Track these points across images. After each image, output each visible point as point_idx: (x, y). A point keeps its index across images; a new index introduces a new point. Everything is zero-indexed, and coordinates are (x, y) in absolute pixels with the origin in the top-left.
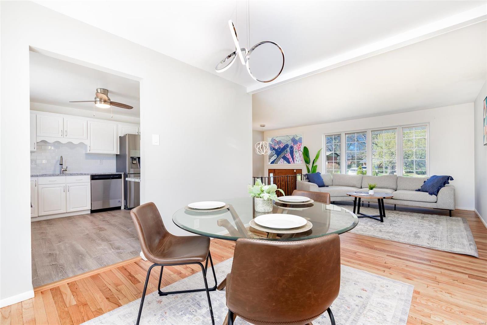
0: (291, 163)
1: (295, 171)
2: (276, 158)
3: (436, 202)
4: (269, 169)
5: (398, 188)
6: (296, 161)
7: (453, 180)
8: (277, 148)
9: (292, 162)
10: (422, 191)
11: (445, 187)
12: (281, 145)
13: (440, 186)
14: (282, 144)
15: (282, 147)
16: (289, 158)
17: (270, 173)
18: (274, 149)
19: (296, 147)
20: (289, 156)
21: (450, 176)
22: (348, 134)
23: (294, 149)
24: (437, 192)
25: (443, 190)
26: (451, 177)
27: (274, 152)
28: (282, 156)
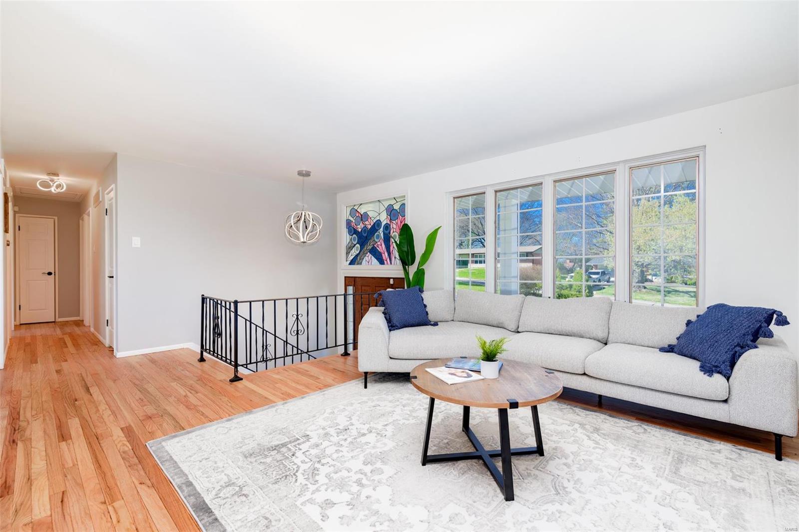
0: (385, 262)
1: (392, 282)
2: (358, 252)
3: (726, 401)
4: (345, 277)
5: (609, 339)
6: (395, 258)
7: (789, 323)
8: (360, 230)
9: (386, 260)
10: (679, 354)
11: (756, 347)
12: (367, 223)
13: (738, 345)
14: (369, 220)
15: (369, 227)
16: (382, 251)
17: (349, 285)
18: (355, 232)
19: (395, 226)
20: (382, 248)
21: (774, 312)
22: (501, 191)
23: (392, 232)
24: (728, 364)
25: (749, 360)
26: (780, 314)
27: (354, 240)
28: (370, 247)
